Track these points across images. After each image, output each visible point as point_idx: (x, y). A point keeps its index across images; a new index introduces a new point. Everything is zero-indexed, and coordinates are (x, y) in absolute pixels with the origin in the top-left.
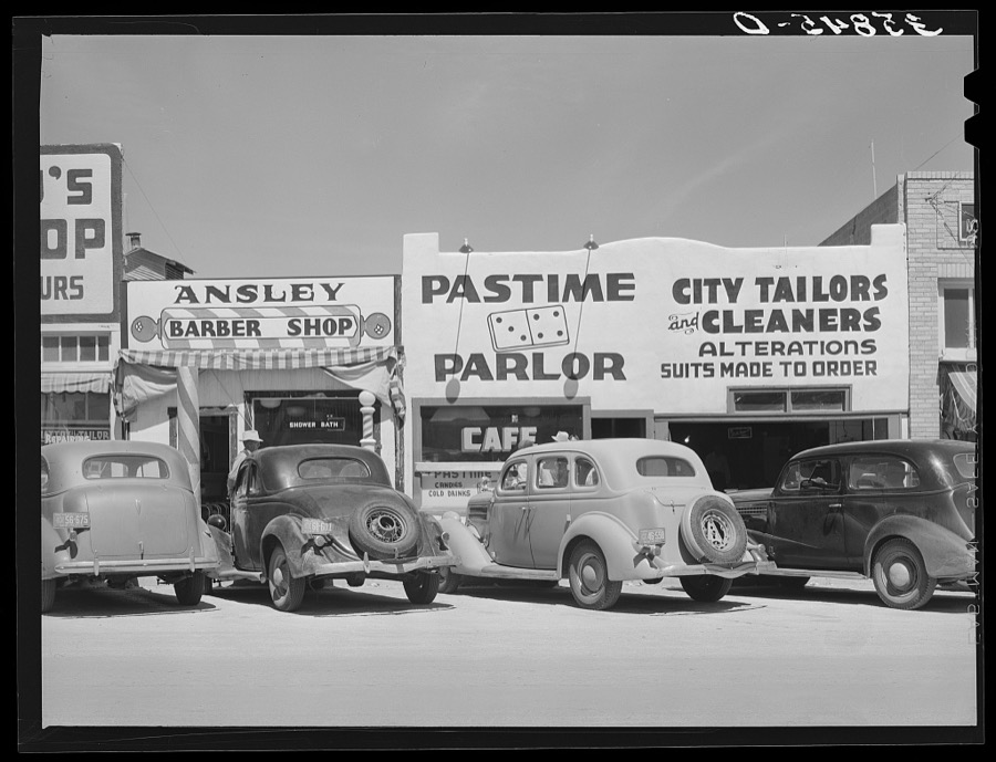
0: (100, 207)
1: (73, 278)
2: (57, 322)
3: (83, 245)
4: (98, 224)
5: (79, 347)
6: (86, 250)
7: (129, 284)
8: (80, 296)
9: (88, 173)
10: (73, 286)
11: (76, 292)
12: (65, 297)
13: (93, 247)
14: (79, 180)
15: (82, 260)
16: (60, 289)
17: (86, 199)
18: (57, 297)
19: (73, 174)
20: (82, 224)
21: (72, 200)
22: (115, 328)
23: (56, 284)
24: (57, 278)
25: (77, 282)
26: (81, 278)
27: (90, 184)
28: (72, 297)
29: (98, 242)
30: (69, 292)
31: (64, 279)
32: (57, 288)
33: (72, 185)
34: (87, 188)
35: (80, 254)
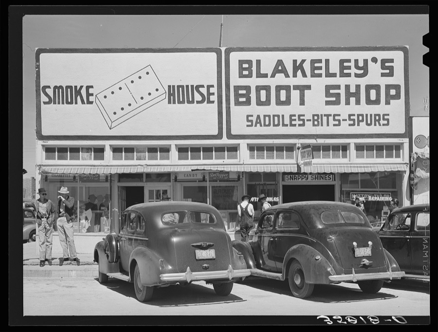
0: (398, 78)
1: (384, 115)
2: (376, 138)
3: (389, 99)
4: (397, 87)
5: (385, 151)
6: (391, 101)
7: (413, 118)
8: (388, 124)
9: (392, 61)
10: (384, 119)
11: (386, 122)
12: (380, 125)
13: (395, 99)
14: (387, 64)
15: (389, 106)
16: (377, 120)
17: (391, 74)
18: (375, 125)
19: (384, 61)
20: (388, 87)
21: (383, 75)
22: (406, 141)
23: (375, 118)
24: (375, 115)
25: (386, 117)
26: (388, 115)
27: (393, 67)
28: (383, 125)
29: (397, 96)
30: (382, 122)
31: (379, 115)
32: (375, 120)
33: (383, 67)
34: (391, 69)
35: (388, 103)
